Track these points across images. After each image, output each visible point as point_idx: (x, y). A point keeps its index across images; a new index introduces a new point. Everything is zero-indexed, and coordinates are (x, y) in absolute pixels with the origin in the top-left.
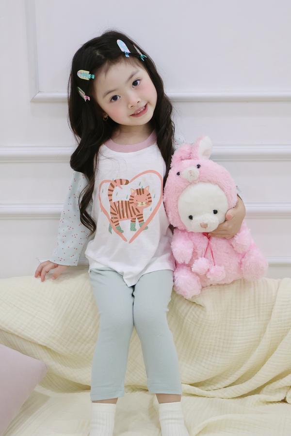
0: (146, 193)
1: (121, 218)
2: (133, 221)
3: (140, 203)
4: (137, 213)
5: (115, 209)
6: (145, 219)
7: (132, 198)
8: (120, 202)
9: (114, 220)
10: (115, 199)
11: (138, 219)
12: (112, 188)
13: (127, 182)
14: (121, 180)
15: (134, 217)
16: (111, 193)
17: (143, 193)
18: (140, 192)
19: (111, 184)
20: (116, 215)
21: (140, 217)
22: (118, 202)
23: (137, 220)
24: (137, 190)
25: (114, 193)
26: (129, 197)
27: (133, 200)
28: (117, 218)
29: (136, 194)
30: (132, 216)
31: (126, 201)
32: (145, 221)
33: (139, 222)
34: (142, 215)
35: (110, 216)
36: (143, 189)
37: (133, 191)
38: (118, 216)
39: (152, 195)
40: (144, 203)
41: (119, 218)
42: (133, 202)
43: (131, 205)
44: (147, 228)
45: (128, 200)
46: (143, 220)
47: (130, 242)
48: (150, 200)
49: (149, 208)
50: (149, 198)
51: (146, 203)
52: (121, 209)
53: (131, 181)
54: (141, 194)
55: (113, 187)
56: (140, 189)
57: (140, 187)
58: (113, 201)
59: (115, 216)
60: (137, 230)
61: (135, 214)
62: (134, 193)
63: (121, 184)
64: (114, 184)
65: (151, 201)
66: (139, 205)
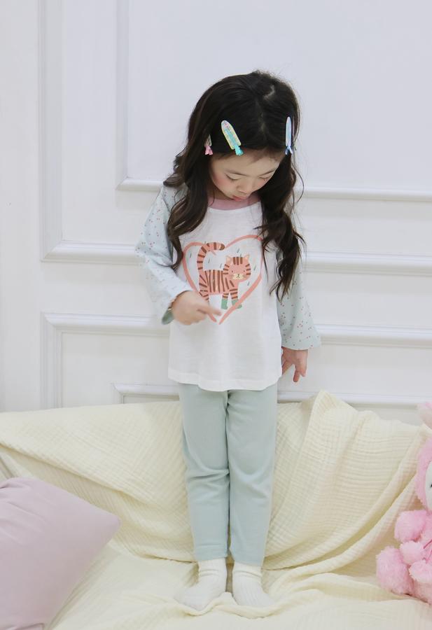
0: (245, 263)
1: (211, 291)
2: (225, 297)
3: (236, 275)
4: (231, 287)
5: (205, 278)
6: (240, 295)
7: (227, 268)
8: (212, 271)
9: (204, 294)
10: (206, 267)
11: (231, 294)
12: (203, 254)
13: (223, 247)
14: (215, 244)
15: (227, 291)
16: (201, 259)
17: (241, 263)
18: (237, 261)
19: (202, 248)
20: (206, 287)
21: (234, 292)
22: (210, 271)
23: (230, 296)
24: (234, 258)
25: (205, 260)
26: (223, 267)
27: (227, 270)
28: (207, 291)
29: (232, 263)
30: (224, 291)
31: (219, 271)
32: (239, 298)
33: (232, 298)
34: (237, 290)
35: (199, 288)
36: (241, 258)
37: (229, 259)
38: (208, 289)
39: (252, 267)
40: (241, 275)
41: (209, 290)
42: (227, 274)
43: (224, 276)
44: (240, 306)
45: (221, 269)
46: (237, 297)
47: (220, 323)
48: (248, 272)
49: (247, 281)
50: (247, 270)
51: (244, 276)
52: (212, 281)
53: (227, 246)
54: (238, 264)
55: (205, 252)
56: (238, 258)
57: (238, 255)
58: (204, 269)
59: (205, 289)
60: (229, 308)
61: (228, 288)
62: (230, 262)
63: (215, 249)
64: (206, 248)
65: (250, 274)
66: (235, 277)
